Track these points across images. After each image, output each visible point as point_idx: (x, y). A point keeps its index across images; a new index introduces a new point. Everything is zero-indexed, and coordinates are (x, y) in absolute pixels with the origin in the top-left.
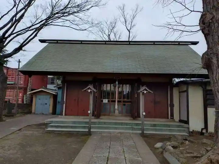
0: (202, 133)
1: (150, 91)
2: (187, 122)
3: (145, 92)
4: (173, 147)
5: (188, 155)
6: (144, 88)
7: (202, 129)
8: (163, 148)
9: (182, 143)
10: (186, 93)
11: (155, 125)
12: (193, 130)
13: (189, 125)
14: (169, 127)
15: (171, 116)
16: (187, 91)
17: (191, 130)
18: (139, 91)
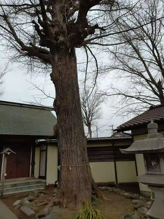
0: (55, 186)
1: (13, 152)
2: (44, 178)
3: (9, 153)
4: (29, 201)
5: (40, 204)
6: (8, 149)
7: (56, 182)
8: (21, 204)
9: (38, 196)
10: (45, 152)
11: (15, 185)
12: (49, 184)
13: (46, 180)
14: (29, 185)
15: (31, 174)
16: (46, 150)
17: (47, 184)
18: (2, 153)
